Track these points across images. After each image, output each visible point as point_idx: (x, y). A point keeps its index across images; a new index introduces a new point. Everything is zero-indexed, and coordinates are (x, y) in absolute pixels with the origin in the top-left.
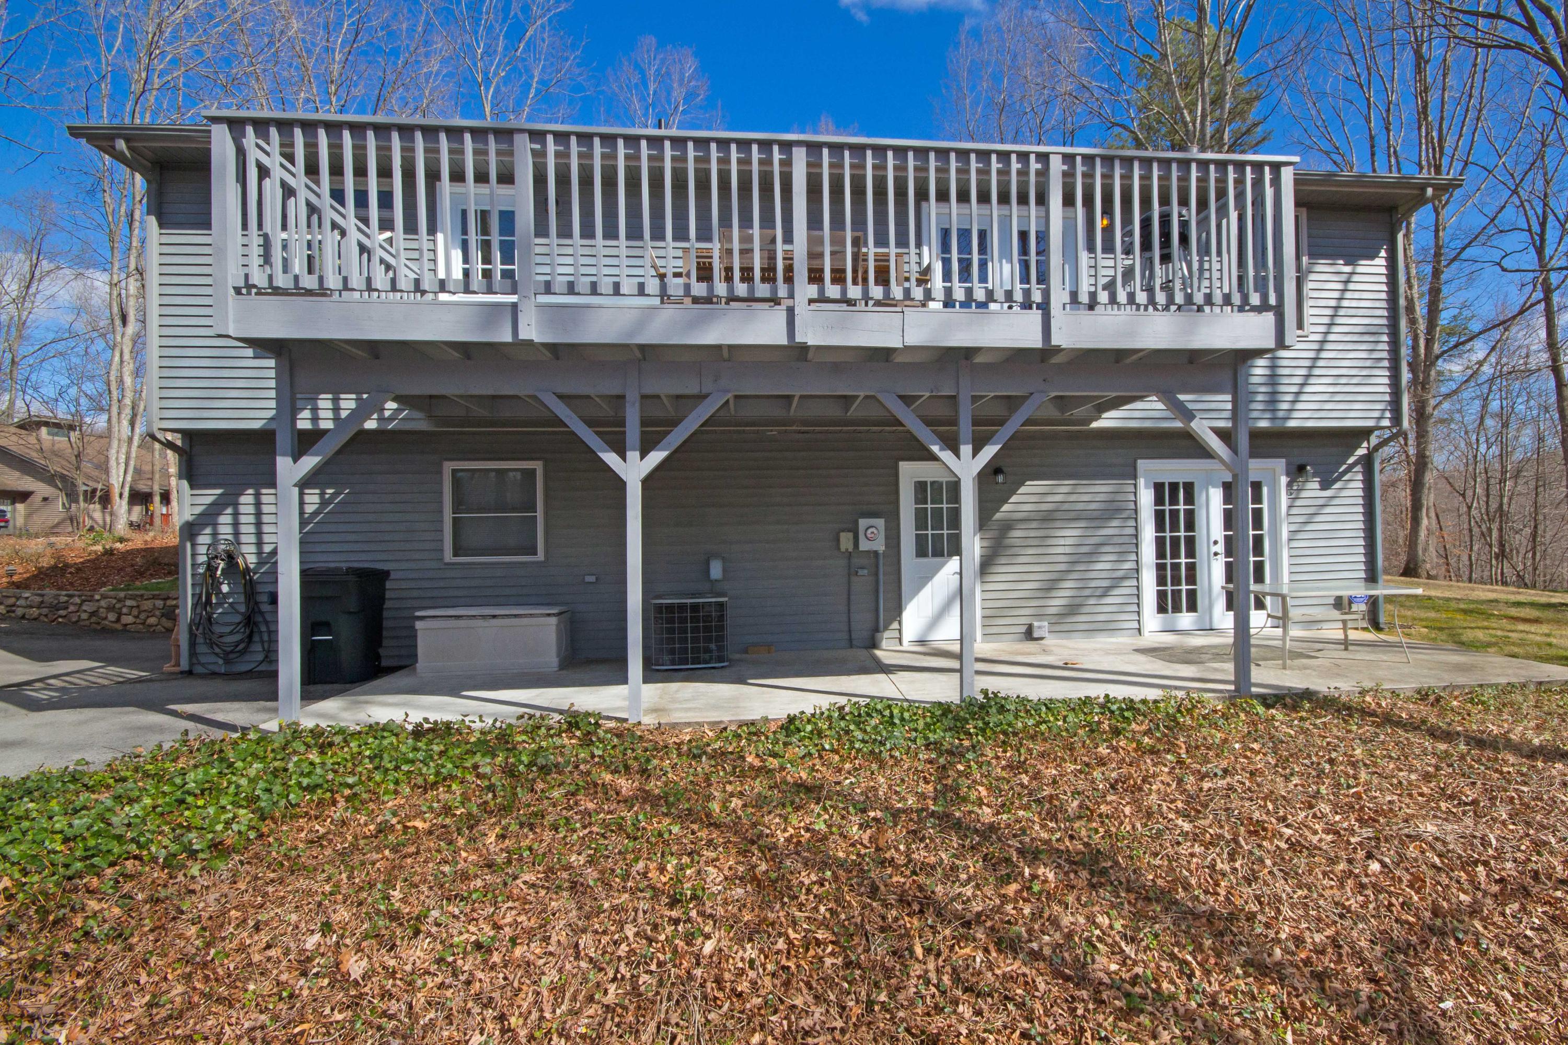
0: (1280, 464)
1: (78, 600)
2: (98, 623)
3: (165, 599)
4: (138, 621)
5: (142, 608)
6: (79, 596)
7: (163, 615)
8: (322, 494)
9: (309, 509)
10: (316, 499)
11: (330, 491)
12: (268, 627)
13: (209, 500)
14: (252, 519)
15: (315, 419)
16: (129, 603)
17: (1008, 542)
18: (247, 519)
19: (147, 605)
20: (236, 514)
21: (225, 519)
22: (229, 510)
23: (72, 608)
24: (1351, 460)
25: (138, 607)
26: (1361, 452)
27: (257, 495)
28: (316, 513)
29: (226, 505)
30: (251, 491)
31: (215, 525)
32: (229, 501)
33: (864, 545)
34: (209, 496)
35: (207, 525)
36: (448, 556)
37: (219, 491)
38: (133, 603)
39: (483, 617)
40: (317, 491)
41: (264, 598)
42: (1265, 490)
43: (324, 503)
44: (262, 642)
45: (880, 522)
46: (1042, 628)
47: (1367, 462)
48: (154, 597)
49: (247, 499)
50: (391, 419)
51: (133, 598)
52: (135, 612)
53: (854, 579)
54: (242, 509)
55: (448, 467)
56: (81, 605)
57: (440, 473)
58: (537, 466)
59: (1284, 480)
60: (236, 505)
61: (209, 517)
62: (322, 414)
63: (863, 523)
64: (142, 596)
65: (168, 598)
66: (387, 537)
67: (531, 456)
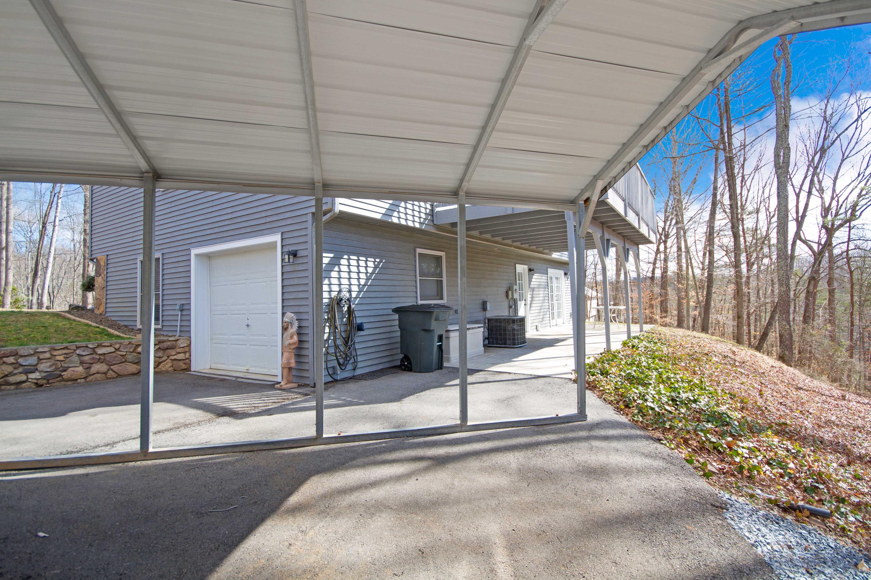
8: (374, 262)
9: (370, 270)
10: (372, 265)
11: (378, 260)
12: (354, 346)
13: (327, 261)
14: (347, 275)
15: (399, 218)
17: (534, 295)
18: (344, 275)
20: (339, 272)
21: (334, 274)
22: (336, 269)
28: (372, 274)
29: (335, 265)
30: (346, 257)
31: (330, 278)
33: (515, 296)
34: (327, 258)
35: (326, 278)
36: (419, 301)
37: (331, 255)
43: (375, 267)
46: (539, 326)
50: (423, 224)
53: (510, 309)
54: (342, 268)
55: (418, 251)
57: (415, 255)
58: (443, 254)
59: (564, 277)
60: (339, 265)
61: (327, 272)
63: (515, 287)
66: (398, 289)
67: (442, 249)
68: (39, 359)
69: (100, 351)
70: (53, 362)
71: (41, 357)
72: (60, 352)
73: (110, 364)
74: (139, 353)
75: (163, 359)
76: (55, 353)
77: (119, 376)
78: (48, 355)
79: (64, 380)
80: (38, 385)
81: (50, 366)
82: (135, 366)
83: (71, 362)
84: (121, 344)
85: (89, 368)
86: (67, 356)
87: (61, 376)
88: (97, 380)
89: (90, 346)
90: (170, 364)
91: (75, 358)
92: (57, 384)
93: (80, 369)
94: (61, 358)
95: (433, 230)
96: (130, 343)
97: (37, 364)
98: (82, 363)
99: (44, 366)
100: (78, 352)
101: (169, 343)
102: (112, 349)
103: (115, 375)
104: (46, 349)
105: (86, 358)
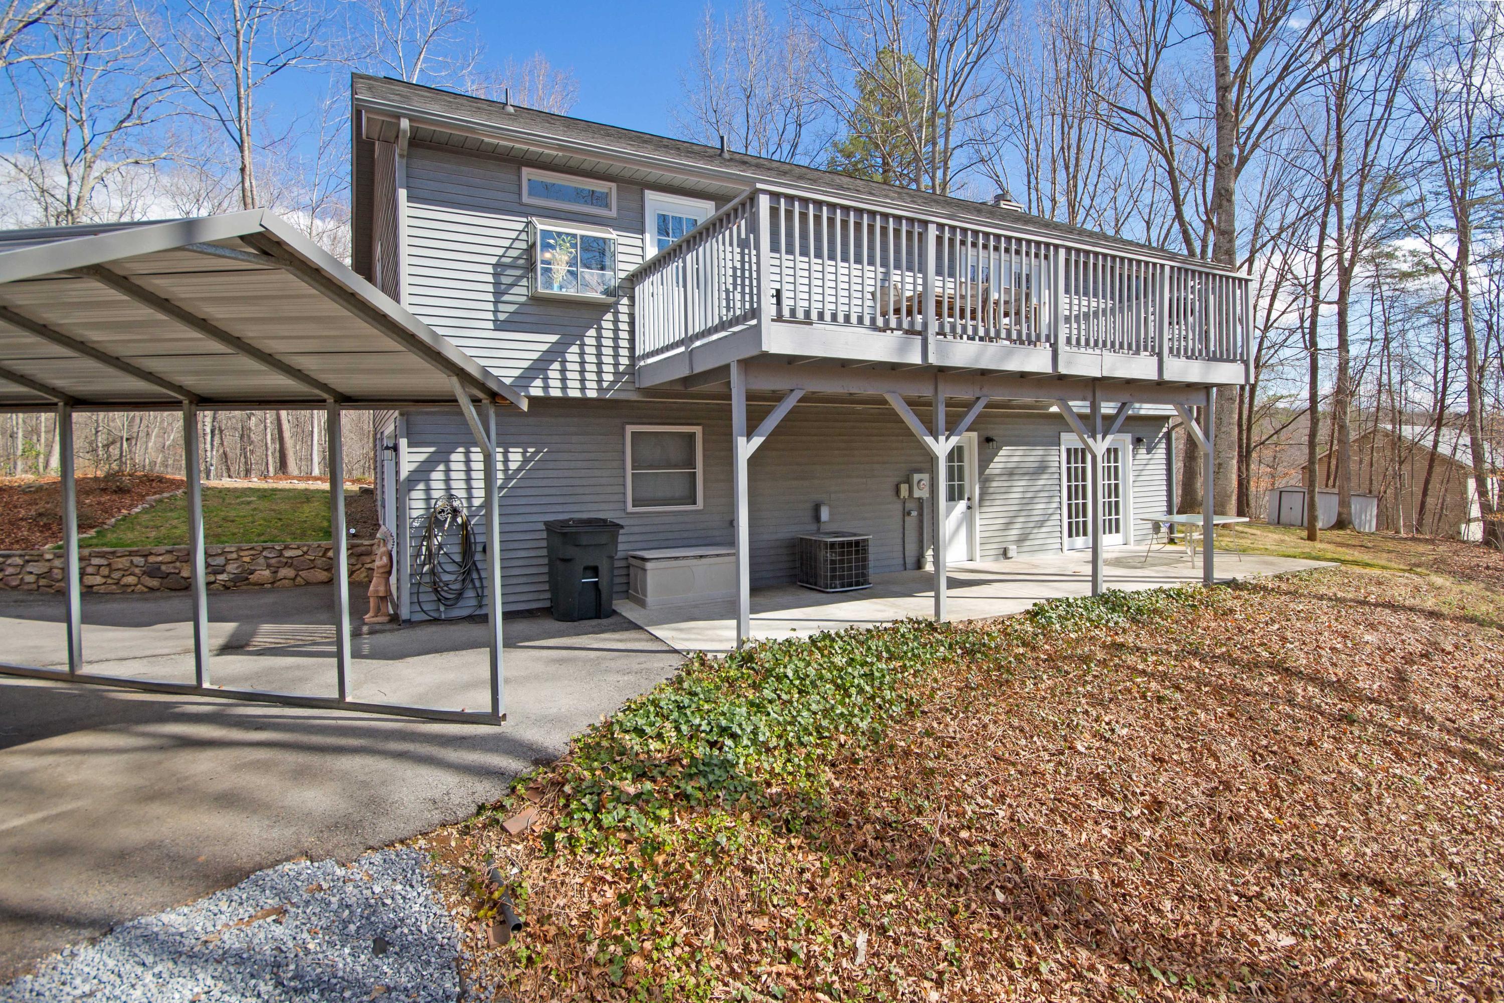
0: (1128, 438)
1: (19, 561)
2: (50, 586)
3: (145, 556)
4: (110, 581)
5: (114, 566)
6: (21, 556)
7: (144, 573)
8: (524, 454)
9: (513, 466)
10: (519, 457)
11: (531, 450)
12: (479, 574)
13: (422, 457)
14: (462, 475)
15: (546, 387)
16: (96, 561)
17: (991, 490)
18: (458, 476)
19: (123, 562)
20: (448, 471)
21: (437, 475)
22: (441, 467)
23: (10, 570)
24: (1160, 435)
25: (109, 565)
26: (1165, 430)
27: (467, 453)
28: (519, 470)
29: (439, 462)
30: (461, 449)
31: (427, 481)
32: (441, 457)
33: (917, 494)
34: (423, 454)
35: (419, 481)
36: (630, 508)
37: (432, 449)
38: (103, 562)
39: (695, 557)
40: (520, 450)
41: (479, 548)
42: (1120, 454)
43: (526, 461)
44: (475, 587)
45: (926, 477)
46: (1013, 550)
47: (1168, 436)
48: (131, 554)
49: (457, 457)
50: (608, 389)
51: (102, 555)
52: (105, 571)
53: (907, 518)
54: (453, 466)
55: (630, 429)
56: (23, 566)
57: (623, 436)
58: (698, 430)
59: (1131, 447)
60: (447, 462)
61: (422, 473)
62: (551, 383)
63: (916, 477)
64: (113, 553)
65: (151, 554)
66: (580, 490)
67: (695, 421)
68: (227, 560)
69: (288, 553)
70: (239, 563)
71: (230, 556)
72: (246, 553)
73: (298, 570)
74: (330, 558)
75: (357, 567)
76: (242, 554)
77: (308, 583)
78: (234, 556)
79: (249, 584)
80: (227, 588)
81: (237, 568)
82: (326, 573)
83: (258, 564)
84: (309, 546)
85: (276, 572)
86: (254, 558)
87: (247, 579)
88: (284, 587)
89: (277, 548)
90: (364, 574)
91: (261, 560)
92: (245, 587)
93: (267, 573)
94: (247, 559)
95: (634, 397)
96: (319, 546)
97: (224, 566)
98: (269, 566)
99: (232, 568)
100: (264, 553)
101: (363, 548)
102: (299, 552)
103: (303, 582)
104: (233, 549)
105: (273, 561)
